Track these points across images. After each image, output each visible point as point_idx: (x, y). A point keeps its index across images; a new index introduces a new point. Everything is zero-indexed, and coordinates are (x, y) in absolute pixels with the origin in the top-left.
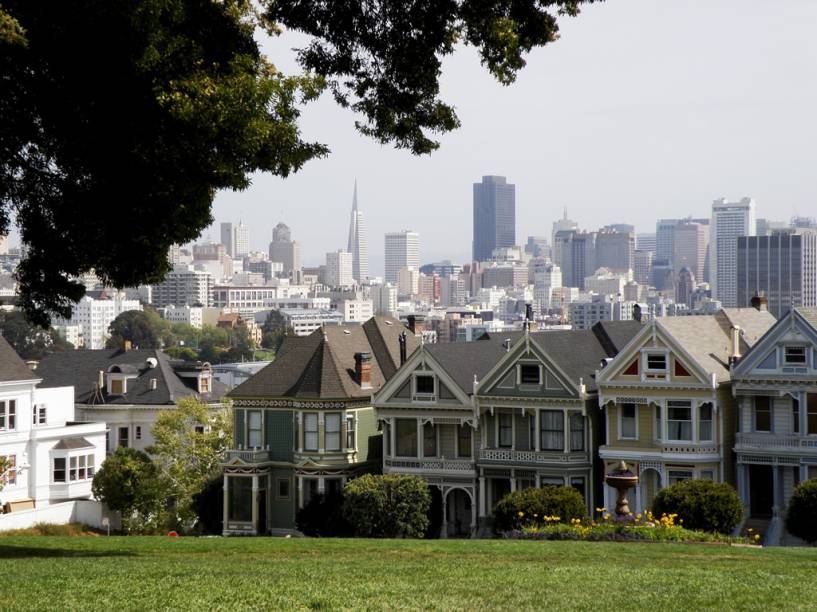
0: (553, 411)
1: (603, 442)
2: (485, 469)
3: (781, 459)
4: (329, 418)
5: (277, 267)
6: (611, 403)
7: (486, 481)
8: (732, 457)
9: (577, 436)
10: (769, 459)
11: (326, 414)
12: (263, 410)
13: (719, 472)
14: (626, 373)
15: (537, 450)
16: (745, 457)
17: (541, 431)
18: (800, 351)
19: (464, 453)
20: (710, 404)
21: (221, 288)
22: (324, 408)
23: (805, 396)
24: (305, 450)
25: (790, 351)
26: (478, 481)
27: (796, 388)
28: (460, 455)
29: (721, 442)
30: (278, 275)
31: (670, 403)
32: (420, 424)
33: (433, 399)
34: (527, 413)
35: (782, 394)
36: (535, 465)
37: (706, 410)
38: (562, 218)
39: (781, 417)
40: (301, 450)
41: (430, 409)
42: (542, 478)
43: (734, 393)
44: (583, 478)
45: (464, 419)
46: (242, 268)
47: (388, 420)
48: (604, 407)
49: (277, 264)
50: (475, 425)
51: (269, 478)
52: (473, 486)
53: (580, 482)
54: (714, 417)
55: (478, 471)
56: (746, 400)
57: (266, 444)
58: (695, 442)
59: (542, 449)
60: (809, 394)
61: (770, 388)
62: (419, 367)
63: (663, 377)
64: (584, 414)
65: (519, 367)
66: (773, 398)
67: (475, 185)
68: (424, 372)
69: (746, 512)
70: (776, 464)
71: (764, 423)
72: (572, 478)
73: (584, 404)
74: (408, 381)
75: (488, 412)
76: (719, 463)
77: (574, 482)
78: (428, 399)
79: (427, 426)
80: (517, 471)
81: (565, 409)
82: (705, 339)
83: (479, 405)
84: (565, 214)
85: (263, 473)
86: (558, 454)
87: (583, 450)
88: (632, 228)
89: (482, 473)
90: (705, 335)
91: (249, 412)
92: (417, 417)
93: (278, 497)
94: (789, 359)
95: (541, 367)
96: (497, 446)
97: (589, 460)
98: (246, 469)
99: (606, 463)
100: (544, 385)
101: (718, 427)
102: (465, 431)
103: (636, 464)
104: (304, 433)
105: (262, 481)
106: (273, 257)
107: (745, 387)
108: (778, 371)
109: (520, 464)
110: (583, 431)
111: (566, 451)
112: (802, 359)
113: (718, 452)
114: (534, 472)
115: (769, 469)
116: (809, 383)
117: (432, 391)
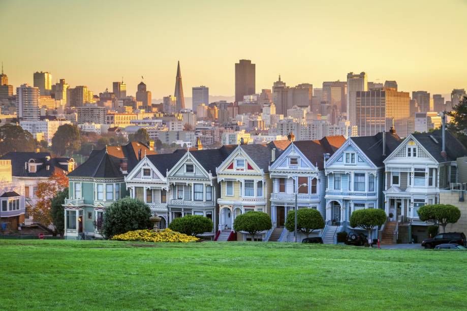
0: (199, 184)
1: (220, 197)
2: (172, 208)
3: (288, 204)
4: (108, 186)
5: (139, 104)
6: (222, 181)
7: (172, 213)
8: (269, 203)
9: (209, 194)
10: (284, 204)
11: (107, 184)
12: (81, 182)
13: (265, 209)
14: (228, 168)
15: (193, 200)
16: (275, 203)
17: (194, 192)
18: (296, 159)
19: (163, 201)
20: (261, 181)
21: (111, 114)
22: (106, 182)
23: (298, 178)
24: (98, 199)
25: (292, 159)
26: (168, 213)
27: (294, 175)
28: (162, 202)
29: (266, 197)
30: (140, 108)
31: (245, 181)
32: (145, 189)
33: (150, 179)
34: (189, 185)
35: (289, 177)
36: (192, 206)
37: (260, 184)
38: (278, 80)
39: (289, 187)
40: (96, 200)
41: (149, 183)
42: (194, 212)
43: (271, 177)
44: (211, 212)
45: (163, 187)
46: (122, 104)
47: (132, 187)
48: (220, 182)
49: (140, 102)
50: (167, 190)
51: (84, 211)
52: (167, 215)
53: (210, 213)
54: (263, 186)
55: (169, 209)
56: (275, 180)
57: (82, 196)
58: (255, 197)
59: (195, 200)
60: (299, 177)
61: (285, 174)
62: (144, 165)
63: (243, 170)
64: (212, 185)
65: (185, 165)
66: (286, 179)
67: (236, 64)
68: (146, 167)
69: (275, 225)
70: (286, 206)
71: (282, 189)
72: (207, 212)
73: (211, 181)
74: (140, 171)
75: (173, 184)
76: (265, 205)
77: (208, 213)
78: (148, 178)
79: (148, 190)
80: (184, 209)
81: (204, 183)
82: (263, 154)
83: (169, 182)
84: (280, 79)
85: (81, 209)
86: (201, 202)
87: (211, 200)
88: (311, 85)
89: (170, 210)
90: (263, 152)
91: (75, 183)
92: (144, 186)
93: (87, 219)
94: (292, 163)
95: (194, 165)
96: (177, 198)
97: (214, 204)
98: (74, 207)
99: (220, 205)
100: (195, 173)
101: (265, 190)
102: (163, 192)
103: (232, 206)
104: (98, 192)
105: (81, 212)
106: (138, 99)
107: (275, 174)
108: (287, 168)
109: (186, 206)
110: (211, 192)
111: (204, 201)
112: (297, 163)
113: (265, 201)
114: (192, 209)
115: (284, 207)
116: (299, 173)
117: (150, 175)
